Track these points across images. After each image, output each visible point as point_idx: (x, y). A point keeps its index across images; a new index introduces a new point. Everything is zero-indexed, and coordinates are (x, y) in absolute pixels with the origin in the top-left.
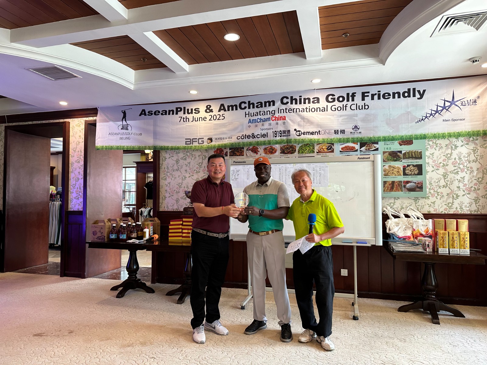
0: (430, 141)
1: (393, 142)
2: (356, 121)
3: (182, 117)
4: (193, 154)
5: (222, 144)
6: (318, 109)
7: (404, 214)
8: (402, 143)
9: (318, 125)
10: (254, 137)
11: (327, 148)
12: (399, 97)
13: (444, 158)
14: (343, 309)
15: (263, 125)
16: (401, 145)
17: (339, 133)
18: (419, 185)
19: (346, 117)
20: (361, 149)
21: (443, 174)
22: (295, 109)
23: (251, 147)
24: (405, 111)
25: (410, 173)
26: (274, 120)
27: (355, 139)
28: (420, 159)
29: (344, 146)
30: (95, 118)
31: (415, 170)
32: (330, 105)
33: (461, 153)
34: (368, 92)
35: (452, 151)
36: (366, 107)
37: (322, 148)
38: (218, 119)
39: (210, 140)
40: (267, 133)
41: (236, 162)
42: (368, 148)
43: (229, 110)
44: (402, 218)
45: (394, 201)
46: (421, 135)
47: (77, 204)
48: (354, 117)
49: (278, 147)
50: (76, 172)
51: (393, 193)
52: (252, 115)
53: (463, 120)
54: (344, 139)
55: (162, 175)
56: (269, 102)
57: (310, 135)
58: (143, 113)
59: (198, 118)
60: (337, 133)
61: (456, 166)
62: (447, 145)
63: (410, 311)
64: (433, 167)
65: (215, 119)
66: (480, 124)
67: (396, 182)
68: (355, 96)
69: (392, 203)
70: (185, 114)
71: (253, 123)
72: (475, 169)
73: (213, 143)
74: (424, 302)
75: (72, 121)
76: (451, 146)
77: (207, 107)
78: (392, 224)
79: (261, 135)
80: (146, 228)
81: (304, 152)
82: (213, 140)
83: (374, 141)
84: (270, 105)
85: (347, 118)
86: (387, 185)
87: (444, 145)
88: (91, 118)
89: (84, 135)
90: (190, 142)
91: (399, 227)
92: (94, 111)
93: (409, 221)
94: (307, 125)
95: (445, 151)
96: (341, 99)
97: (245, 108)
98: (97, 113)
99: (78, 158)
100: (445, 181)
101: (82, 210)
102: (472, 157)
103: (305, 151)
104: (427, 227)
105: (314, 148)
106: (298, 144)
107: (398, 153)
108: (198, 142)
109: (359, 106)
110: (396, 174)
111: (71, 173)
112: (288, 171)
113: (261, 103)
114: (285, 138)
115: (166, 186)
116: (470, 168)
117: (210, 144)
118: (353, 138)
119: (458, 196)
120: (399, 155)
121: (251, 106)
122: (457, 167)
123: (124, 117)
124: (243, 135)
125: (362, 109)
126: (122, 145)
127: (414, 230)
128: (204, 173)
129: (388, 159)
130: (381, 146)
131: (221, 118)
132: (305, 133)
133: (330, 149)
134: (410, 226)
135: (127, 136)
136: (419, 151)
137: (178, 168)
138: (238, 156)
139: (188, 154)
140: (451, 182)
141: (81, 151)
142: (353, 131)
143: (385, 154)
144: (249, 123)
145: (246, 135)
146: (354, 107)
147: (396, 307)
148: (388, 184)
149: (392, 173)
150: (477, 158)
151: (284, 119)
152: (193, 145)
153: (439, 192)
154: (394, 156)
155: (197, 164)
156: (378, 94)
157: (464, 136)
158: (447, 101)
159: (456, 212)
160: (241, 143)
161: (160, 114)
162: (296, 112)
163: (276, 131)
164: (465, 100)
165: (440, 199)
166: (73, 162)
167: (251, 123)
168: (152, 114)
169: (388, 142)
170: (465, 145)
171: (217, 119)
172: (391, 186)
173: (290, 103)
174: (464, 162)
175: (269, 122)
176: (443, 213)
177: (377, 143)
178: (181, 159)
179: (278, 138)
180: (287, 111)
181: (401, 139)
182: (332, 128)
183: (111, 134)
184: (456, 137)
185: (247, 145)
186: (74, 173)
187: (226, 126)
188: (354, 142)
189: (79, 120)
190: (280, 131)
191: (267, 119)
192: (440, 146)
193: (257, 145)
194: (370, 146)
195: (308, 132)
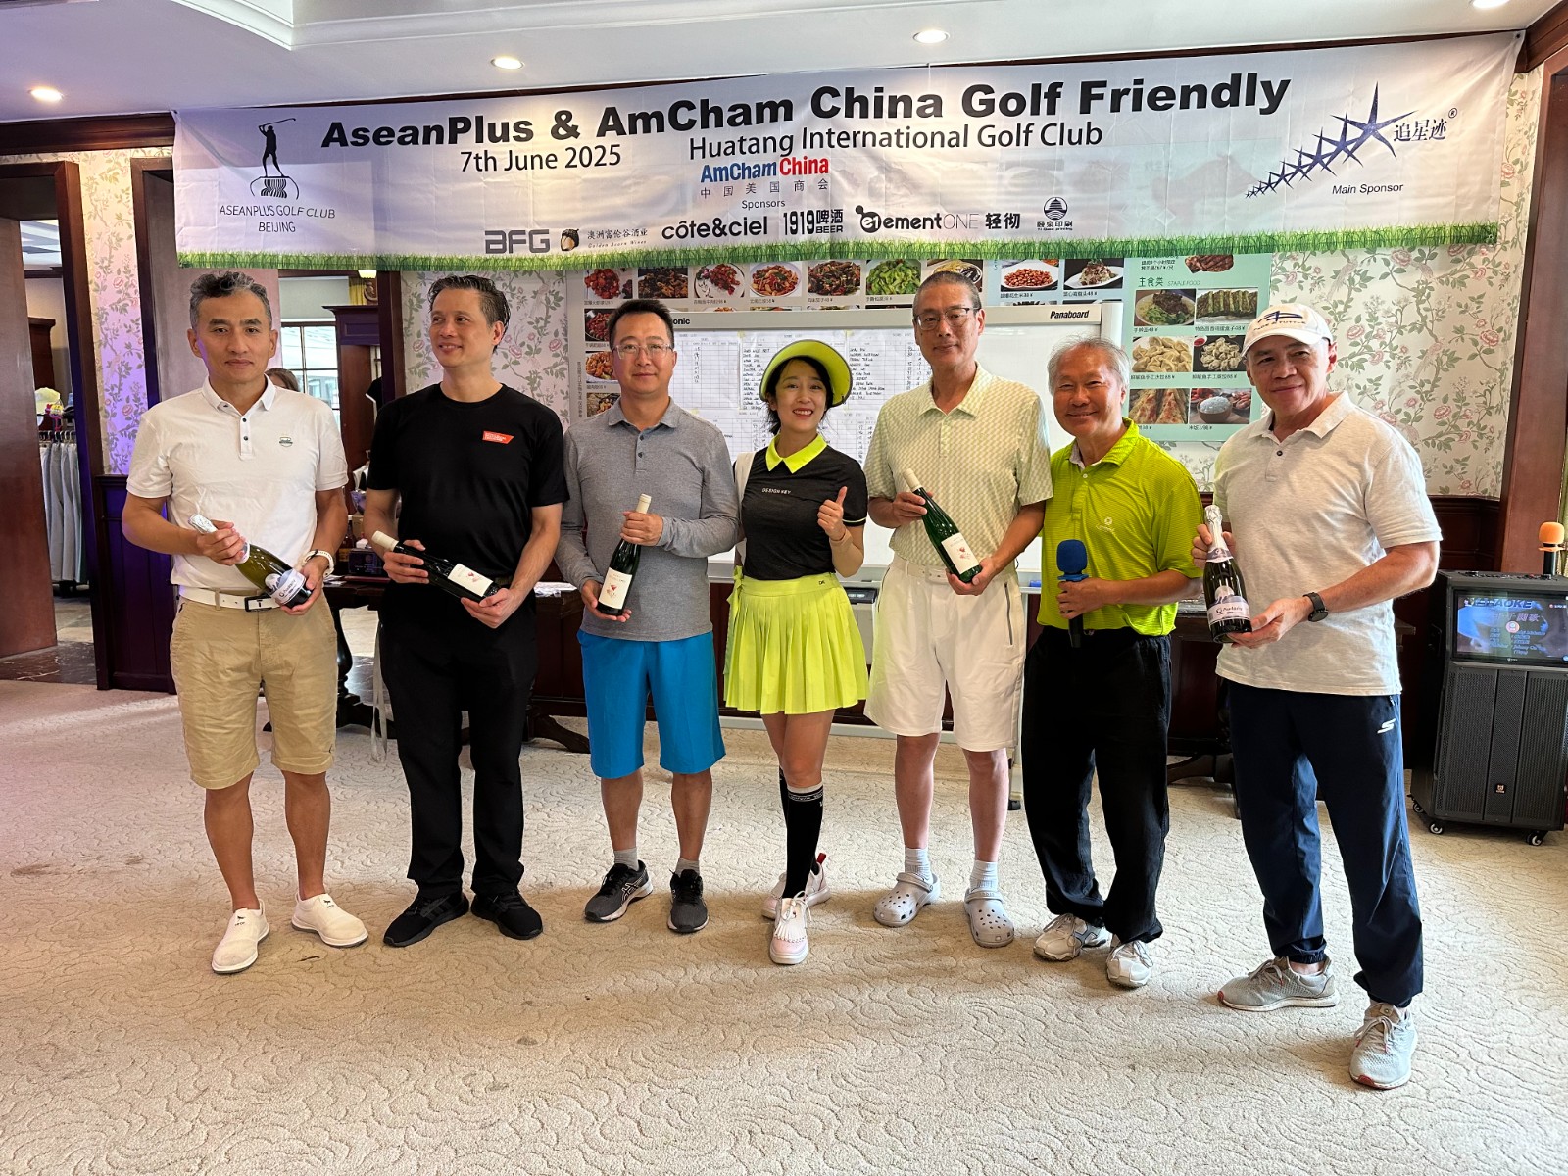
0: (1288, 258)
1: (1170, 258)
2: (1059, 183)
3: (470, 153)
4: (515, 288)
5: (613, 255)
6: (938, 138)
8: (1198, 264)
9: (936, 197)
10: (723, 233)
12: (1202, 104)
15: (751, 188)
16: (1194, 270)
17: (1003, 224)
18: (1240, 404)
19: (1025, 170)
20: (1066, 284)
22: (859, 133)
23: (711, 268)
24: (1219, 155)
25: (1215, 363)
26: (788, 173)
27: (1051, 247)
29: (1014, 270)
30: (166, 152)
31: (1232, 353)
32: (976, 124)
33: (1380, 301)
34: (1104, 84)
35: (1350, 294)
36: (1092, 136)
38: (597, 164)
39: (572, 238)
40: (766, 218)
42: (1090, 277)
43: (633, 131)
46: (1259, 238)
48: (1051, 169)
49: (800, 269)
50: (119, 345)
51: (1159, 429)
52: (715, 152)
53: (1396, 188)
54: (1015, 245)
55: (412, 358)
56: (773, 106)
57: (908, 228)
58: (336, 136)
59: (526, 157)
60: (996, 223)
61: (1358, 344)
62: (1337, 273)
65: (586, 162)
66: (1448, 204)
67: (1170, 394)
68: (1059, 95)
70: (482, 142)
71: (716, 180)
72: (1414, 354)
73: (582, 251)
74: (1220, 757)
75: (86, 160)
76: (1350, 277)
77: (557, 117)
79: (745, 223)
81: (885, 288)
82: (581, 237)
83: (1111, 252)
84: (774, 118)
85: (1029, 174)
86: (1139, 403)
87: (1327, 274)
88: (154, 152)
89: (132, 211)
90: (503, 242)
92: (158, 126)
94: (903, 191)
95: (1331, 293)
96: (1012, 104)
97: (691, 124)
98: (174, 135)
99: (121, 296)
102: (1411, 316)
103: (891, 287)
106: (868, 261)
107: (1184, 298)
108: (528, 244)
109: (1070, 131)
110: (1173, 366)
111: (100, 345)
113: (746, 108)
114: (824, 238)
116: (1399, 350)
117: (572, 251)
118: (1044, 244)
120: (1185, 305)
121: (712, 117)
122: (1360, 347)
123: (271, 149)
124: (683, 225)
125: (1080, 142)
126: (270, 250)
128: (556, 355)
129: (1151, 317)
130: (1132, 272)
131: (609, 158)
132: (892, 221)
135: (285, 219)
136: (1250, 292)
138: (669, 297)
141: (128, 271)
142: (1046, 220)
143: (1143, 299)
144: (702, 181)
145: (693, 225)
146: (1052, 135)
148: (1143, 398)
149: (1159, 363)
150: (1424, 318)
151: (824, 168)
152: (514, 255)
154: (1171, 306)
155: (531, 323)
156: (1134, 90)
157: (1394, 242)
158: (1353, 123)
160: (678, 252)
161: (395, 139)
162: (864, 145)
163: (794, 213)
164: (1410, 121)
166: (102, 309)
167: (711, 180)
168: (366, 140)
169: (1156, 261)
170: (1394, 274)
171: (594, 161)
172: (1152, 405)
173: (842, 112)
174: (1386, 329)
175: (772, 179)
177: (1119, 262)
179: (802, 238)
180: (834, 141)
181: (1197, 249)
182: (979, 207)
183: (227, 211)
184: (1367, 246)
185: (699, 258)
186: (111, 347)
187: (626, 187)
188: (1047, 257)
189: (110, 157)
190: (810, 212)
191: (767, 168)
192: (1315, 275)
193: (733, 261)
194: (1097, 271)
195: (900, 219)
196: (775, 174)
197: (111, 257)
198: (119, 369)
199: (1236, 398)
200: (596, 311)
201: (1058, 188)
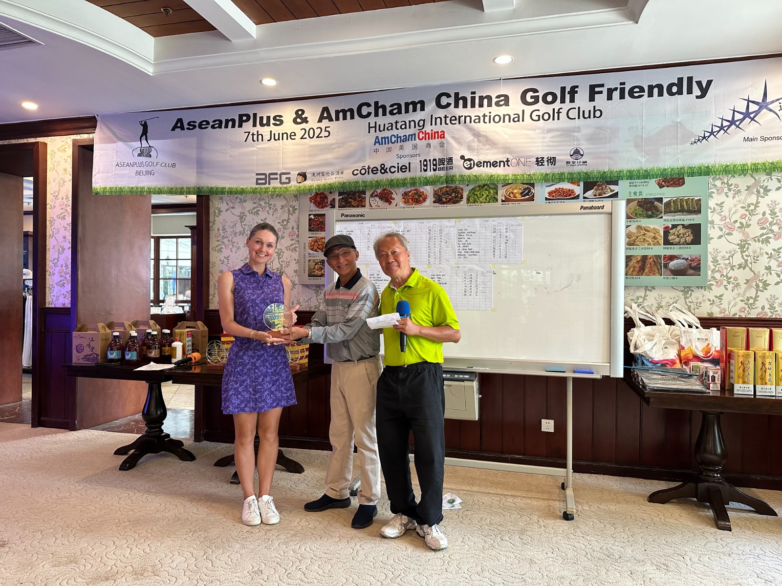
0: (718, 179)
1: (646, 180)
2: (578, 140)
3: (249, 132)
4: (271, 204)
5: (325, 185)
6: (507, 118)
7: (664, 319)
8: (663, 183)
9: (506, 149)
10: (385, 171)
11: (521, 193)
12: (661, 94)
13: (743, 211)
14: (545, 496)
15: (401, 148)
16: (661, 186)
17: (546, 163)
18: (694, 264)
19: (558, 133)
20: (585, 195)
21: (740, 242)
22: (462, 116)
23: (379, 191)
24: (672, 122)
25: (677, 240)
26: (422, 139)
27: (575, 175)
28: (696, 214)
29: (553, 188)
30: (91, 136)
31: (687, 234)
32: (528, 109)
33: (776, 203)
34: (602, 85)
35: (757, 199)
36: (596, 113)
37: (513, 193)
38: (317, 137)
39: (303, 176)
40: (409, 163)
41: (347, 216)
42: (598, 192)
43: (337, 119)
44: (660, 325)
45: (645, 293)
46: (700, 168)
47: (61, 295)
48: (574, 132)
49: (429, 190)
50: (59, 237)
51: (645, 279)
52: (382, 129)
54: (553, 175)
55: (213, 243)
56: (414, 104)
57: (490, 167)
58: (179, 125)
59: (279, 134)
60: (542, 163)
62: (748, 187)
63: (671, 501)
64: (721, 230)
65: (311, 136)
67: (650, 258)
68: (576, 92)
69: (641, 297)
70: (256, 126)
71: (382, 144)
73: (308, 183)
74: (699, 484)
75: (50, 142)
76: (757, 190)
77: (297, 112)
78: (641, 337)
79: (398, 166)
80: (176, 341)
81: (477, 200)
82: (308, 176)
83: (611, 178)
85: (560, 135)
86: (632, 263)
87: (743, 188)
88: (85, 136)
89: (71, 167)
90: (265, 179)
91: (654, 342)
92: (88, 123)
93: (673, 330)
94: (487, 147)
95: (745, 199)
96: (549, 98)
97: (369, 114)
98: (96, 127)
99: (63, 211)
100: (742, 256)
101: (70, 306)
103: (481, 199)
104: (707, 342)
105: (497, 193)
106: (467, 185)
107: (656, 203)
108: (279, 180)
109: (584, 111)
110: (651, 242)
111: (50, 237)
112: (445, 233)
113: (399, 105)
114: (442, 173)
115: (222, 263)
117: (302, 184)
118: (571, 174)
119: (766, 285)
120: (657, 207)
121: (380, 110)
122: (766, 230)
123: (145, 133)
124: (363, 168)
125: (589, 117)
126: (141, 185)
127: (683, 348)
128: (292, 240)
129: (636, 214)
130: (623, 188)
131: (324, 134)
132: (481, 163)
133: (528, 195)
134: (674, 341)
135: (149, 169)
136: (696, 198)
137: (244, 229)
138: (355, 207)
139: (262, 203)
140: (754, 259)
141: (67, 198)
142: (571, 160)
143: (631, 204)
144: (375, 145)
145: (369, 168)
146: (573, 114)
147: (643, 492)
148: (634, 261)
149: (642, 240)
151: (442, 136)
152: (271, 186)
153: (731, 278)
154: (648, 207)
155: (279, 223)
156: (620, 88)
158: (753, 102)
159: (761, 315)
160: (360, 182)
161: (210, 126)
162: (465, 123)
163: (425, 160)
165: (733, 290)
166: (53, 218)
167: (380, 144)
168: (195, 127)
169: (638, 182)
171: (316, 136)
172: (640, 265)
173: (453, 105)
175: (414, 142)
176: (737, 316)
177: (616, 183)
178: (249, 213)
179: (430, 174)
180: (448, 121)
181: (662, 174)
182: (531, 154)
183: (120, 165)
184: (767, 171)
185: (372, 185)
186: (55, 238)
187: (333, 149)
188: (572, 181)
189: (63, 139)
190: (434, 160)
191: (410, 137)
192: (735, 188)
193: (391, 187)
194: (602, 188)
195: (486, 162)
196: (415, 140)
197: (59, 191)
198: (59, 249)
199: (691, 260)
200: (315, 215)
201: (578, 142)
